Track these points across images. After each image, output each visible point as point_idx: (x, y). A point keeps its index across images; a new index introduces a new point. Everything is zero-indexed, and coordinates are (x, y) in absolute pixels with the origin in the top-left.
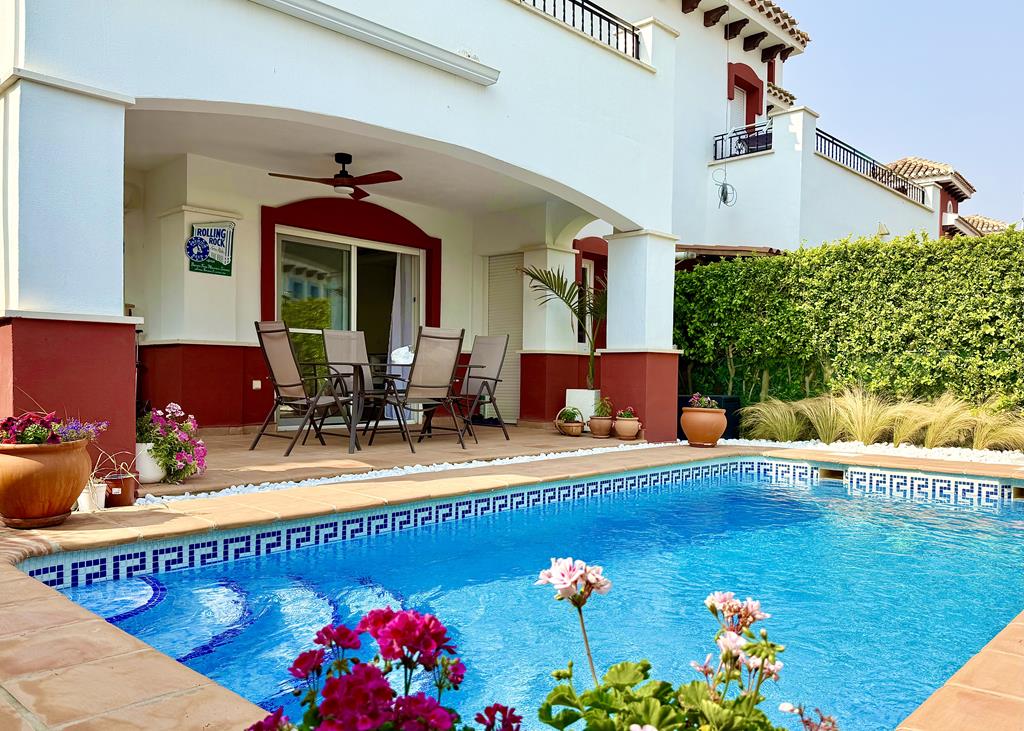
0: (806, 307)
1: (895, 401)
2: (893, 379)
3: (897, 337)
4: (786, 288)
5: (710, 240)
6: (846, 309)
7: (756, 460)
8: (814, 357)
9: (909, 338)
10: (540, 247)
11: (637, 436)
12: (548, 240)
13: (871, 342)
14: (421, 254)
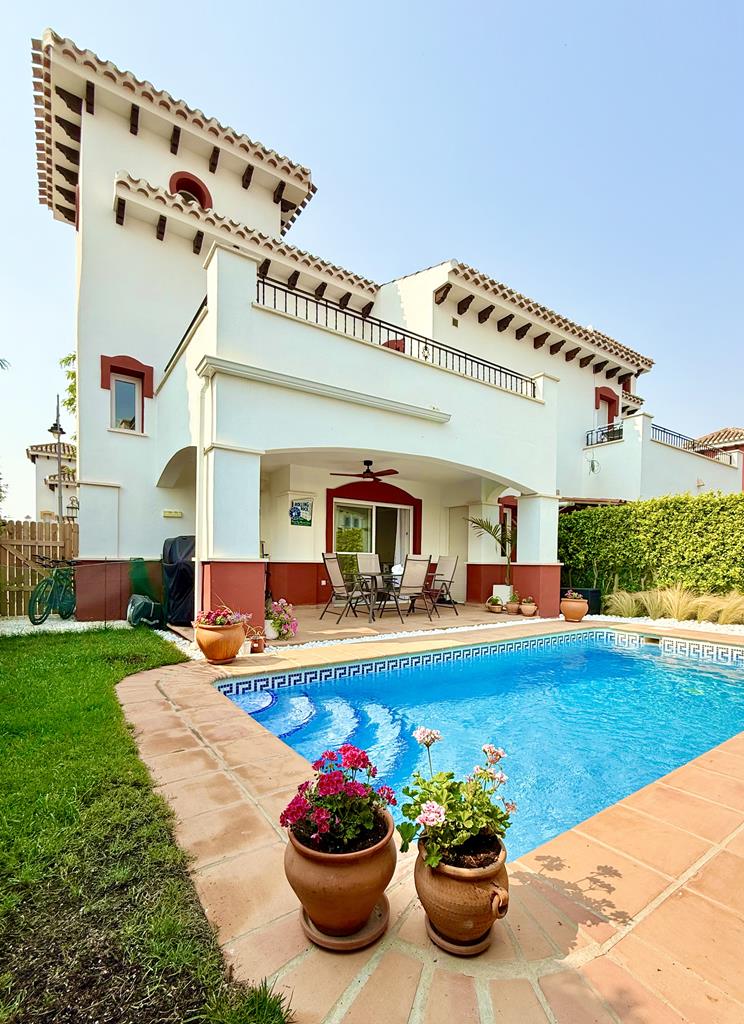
0: (641, 537)
1: (699, 595)
2: (697, 581)
3: (700, 556)
4: (629, 525)
5: (583, 494)
6: (666, 538)
7: (605, 631)
8: (647, 566)
9: (708, 556)
10: (477, 503)
11: (534, 614)
12: (483, 498)
13: (684, 558)
14: (411, 508)
